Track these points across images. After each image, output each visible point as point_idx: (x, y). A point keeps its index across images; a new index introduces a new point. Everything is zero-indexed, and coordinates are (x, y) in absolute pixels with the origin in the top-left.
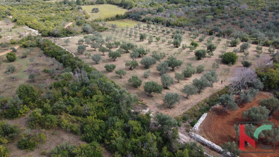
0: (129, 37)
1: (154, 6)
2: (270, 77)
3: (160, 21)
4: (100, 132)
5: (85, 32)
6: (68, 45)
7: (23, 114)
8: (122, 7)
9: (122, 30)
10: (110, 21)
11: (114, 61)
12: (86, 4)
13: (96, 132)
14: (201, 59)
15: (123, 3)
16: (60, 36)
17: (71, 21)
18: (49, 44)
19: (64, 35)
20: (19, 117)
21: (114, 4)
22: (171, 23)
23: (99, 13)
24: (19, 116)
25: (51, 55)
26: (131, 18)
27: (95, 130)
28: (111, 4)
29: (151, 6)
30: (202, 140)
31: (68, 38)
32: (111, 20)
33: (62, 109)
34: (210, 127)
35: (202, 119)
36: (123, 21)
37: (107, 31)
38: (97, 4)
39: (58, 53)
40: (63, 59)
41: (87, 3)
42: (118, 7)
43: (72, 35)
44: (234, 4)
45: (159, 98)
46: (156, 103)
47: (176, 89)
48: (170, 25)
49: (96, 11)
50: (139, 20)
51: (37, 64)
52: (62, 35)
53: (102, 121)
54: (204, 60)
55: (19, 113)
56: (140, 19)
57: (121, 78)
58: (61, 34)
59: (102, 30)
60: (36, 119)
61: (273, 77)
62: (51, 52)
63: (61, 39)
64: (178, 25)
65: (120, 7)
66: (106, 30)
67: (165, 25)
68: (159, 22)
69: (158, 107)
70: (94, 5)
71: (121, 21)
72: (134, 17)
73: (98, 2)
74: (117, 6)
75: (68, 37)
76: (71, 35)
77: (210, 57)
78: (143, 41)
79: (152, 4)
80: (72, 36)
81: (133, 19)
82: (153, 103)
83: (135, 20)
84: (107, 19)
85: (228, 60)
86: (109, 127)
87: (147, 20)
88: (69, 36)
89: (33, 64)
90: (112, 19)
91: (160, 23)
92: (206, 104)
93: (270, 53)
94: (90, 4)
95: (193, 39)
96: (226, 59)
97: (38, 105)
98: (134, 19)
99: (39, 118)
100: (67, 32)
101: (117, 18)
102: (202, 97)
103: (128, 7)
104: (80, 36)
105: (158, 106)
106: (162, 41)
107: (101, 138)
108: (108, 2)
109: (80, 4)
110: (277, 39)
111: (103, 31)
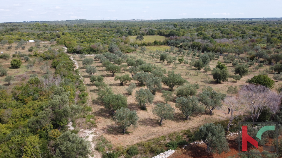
11: (113, 76)
14: (220, 83)
16: (83, 53)
19: (87, 52)
26: (170, 44)
28: (161, 35)
31: (90, 55)
32: (147, 45)
41: (138, 34)
43: (96, 53)
46: (112, 125)
49: (140, 39)
52: (85, 52)
54: (224, 84)
56: (177, 45)
64: (216, 50)
66: (134, 52)
70: (144, 35)
76: (94, 53)
77: (236, 82)
78: (163, 62)
79: (200, 34)
87: (184, 46)
88: (91, 54)
89: (29, 72)
91: (196, 48)
95: (226, 64)
98: (172, 45)
100: (91, 50)
101: (154, 44)
102: (185, 126)
105: (111, 128)
106: (184, 63)
111: (130, 52)
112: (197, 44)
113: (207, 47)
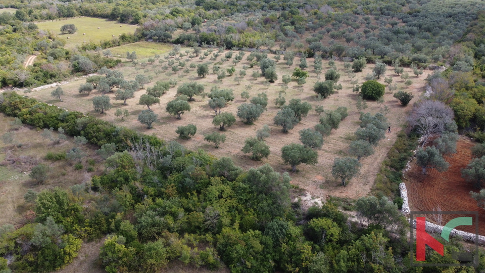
0: (173, 72)
1: (180, 15)
2: (459, 112)
3: (213, 41)
4: (265, 253)
5: (78, 72)
6: (60, 101)
7: (74, 255)
8: (115, 20)
9: (149, 61)
10: (113, 46)
11: (179, 119)
12: (36, 18)
13: (259, 256)
14: (327, 97)
15: (116, 12)
16: (31, 84)
17: (31, 52)
18: (24, 102)
19: (39, 80)
20: (68, 263)
21: (95, 15)
22: (234, 42)
23: (76, 33)
24: (66, 262)
25: (41, 124)
26: (151, 38)
27: (257, 253)
28: (88, 16)
29: (174, 15)
30: (432, 228)
33: (159, 226)
34: (425, 204)
35: (404, 193)
36: (138, 45)
37: (121, 66)
38: (59, 17)
39: (59, 118)
40: (78, 129)
41: (39, 17)
42: (107, 21)
43: (56, 79)
44: (309, 6)
45: (311, 172)
46: (314, 182)
47: (326, 151)
48: (234, 46)
49: (69, 31)
50: (168, 42)
51: (20, 146)
52: (36, 81)
53: (257, 231)
54: (331, 98)
55: (65, 253)
56: (169, 39)
57: (217, 148)
58: (33, 80)
59: (112, 65)
60: (120, 258)
61: (463, 110)
62: (40, 118)
63: (35, 91)
64: (248, 44)
65: (110, 21)
67: (225, 47)
68: (212, 43)
69: (321, 188)
70: (53, 19)
71: (135, 45)
72: (156, 37)
73: (62, 14)
74: (105, 19)
75: (48, 84)
76: (54, 79)
77: (337, 93)
78: (203, 77)
79: (175, 12)
80: (56, 82)
81: (155, 41)
82: (308, 182)
83: (159, 42)
84: (106, 44)
85: (372, 93)
86: (281, 241)
87: (185, 41)
88: (51, 83)
89: (11, 148)
90: (114, 43)
91: (214, 43)
92: (389, 169)
93: (416, 76)
94: (46, 17)
96: (369, 93)
97: (95, 228)
98: (157, 39)
99: (126, 255)
100: (45, 74)
102: (376, 158)
103: (131, 20)
104: (72, 80)
105: (320, 185)
106: (241, 75)
107: (273, 264)
108: (81, 12)
109: (25, 18)
110: (417, 55)
111: (114, 66)
112: (211, 37)
113: (232, 40)
